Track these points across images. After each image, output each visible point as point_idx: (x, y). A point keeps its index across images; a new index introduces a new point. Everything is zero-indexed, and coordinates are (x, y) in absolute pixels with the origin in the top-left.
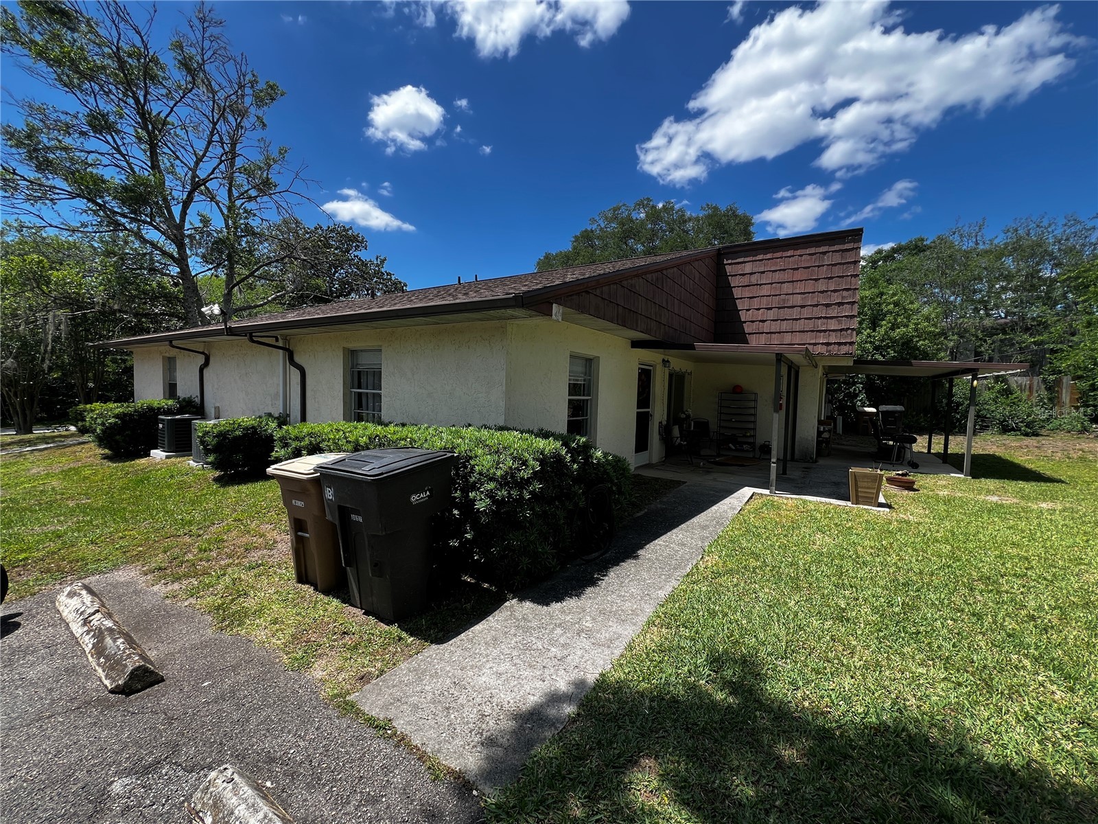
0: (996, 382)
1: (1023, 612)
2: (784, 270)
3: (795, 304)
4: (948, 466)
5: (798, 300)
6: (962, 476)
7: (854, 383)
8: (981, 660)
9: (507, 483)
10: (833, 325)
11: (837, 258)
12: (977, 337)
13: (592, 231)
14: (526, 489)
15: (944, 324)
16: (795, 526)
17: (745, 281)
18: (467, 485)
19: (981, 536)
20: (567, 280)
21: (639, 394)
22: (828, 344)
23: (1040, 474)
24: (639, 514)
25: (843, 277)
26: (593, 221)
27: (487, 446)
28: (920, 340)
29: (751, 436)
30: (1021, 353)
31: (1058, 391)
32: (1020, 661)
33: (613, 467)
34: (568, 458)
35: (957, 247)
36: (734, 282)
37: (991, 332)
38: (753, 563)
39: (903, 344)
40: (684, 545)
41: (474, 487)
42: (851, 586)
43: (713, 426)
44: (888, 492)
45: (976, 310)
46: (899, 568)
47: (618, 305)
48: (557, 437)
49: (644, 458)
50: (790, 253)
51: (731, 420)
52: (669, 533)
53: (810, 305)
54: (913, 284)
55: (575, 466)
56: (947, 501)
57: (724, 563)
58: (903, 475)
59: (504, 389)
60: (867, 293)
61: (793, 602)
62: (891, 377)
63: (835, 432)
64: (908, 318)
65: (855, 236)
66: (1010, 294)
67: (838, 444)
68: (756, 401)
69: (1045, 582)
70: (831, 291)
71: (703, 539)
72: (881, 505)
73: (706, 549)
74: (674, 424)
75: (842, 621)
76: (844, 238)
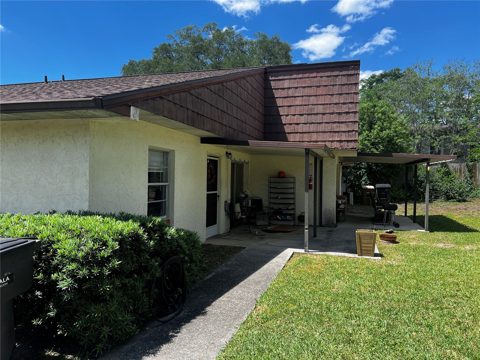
0: (442, 167)
1: (454, 321)
2: (311, 87)
3: (318, 112)
4: (416, 225)
5: (320, 109)
6: (424, 231)
7: (360, 169)
8: (431, 356)
9: (88, 263)
10: (343, 128)
11: (344, 80)
12: (431, 137)
13: (169, 45)
14: (106, 266)
15: (412, 128)
16: (321, 275)
17: (284, 93)
18: (50, 267)
19: (433, 271)
20: (144, 87)
21: (208, 179)
22: (341, 141)
23: (466, 227)
24: (208, 277)
25: (348, 94)
26: (171, 37)
27: (70, 230)
28: (398, 139)
29: (292, 209)
30: (455, 148)
31: (474, 172)
32: (451, 353)
33: (186, 241)
34: (145, 236)
35: (418, 76)
36: (277, 94)
37: (439, 134)
38: (292, 307)
39: (388, 141)
40: (242, 299)
41: (56, 269)
42: (356, 317)
43: (265, 203)
44: (380, 245)
45: (431, 119)
46: (386, 299)
47: (188, 109)
48: (134, 218)
49: (213, 230)
50: (314, 75)
51: (277, 198)
52: (231, 291)
53: (329, 113)
54: (394, 100)
55: (152, 243)
56: (415, 249)
57: (271, 309)
58: (390, 232)
59: (88, 178)
60: (365, 105)
61: (318, 334)
62: (382, 164)
63: (349, 204)
64: (391, 123)
65: (355, 65)
66: (448, 109)
67: (351, 212)
68: (294, 183)
69: (466, 299)
70: (342, 103)
71: (256, 292)
72: (376, 255)
73: (259, 300)
74: (236, 203)
75: (349, 343)
76: (348, 66)
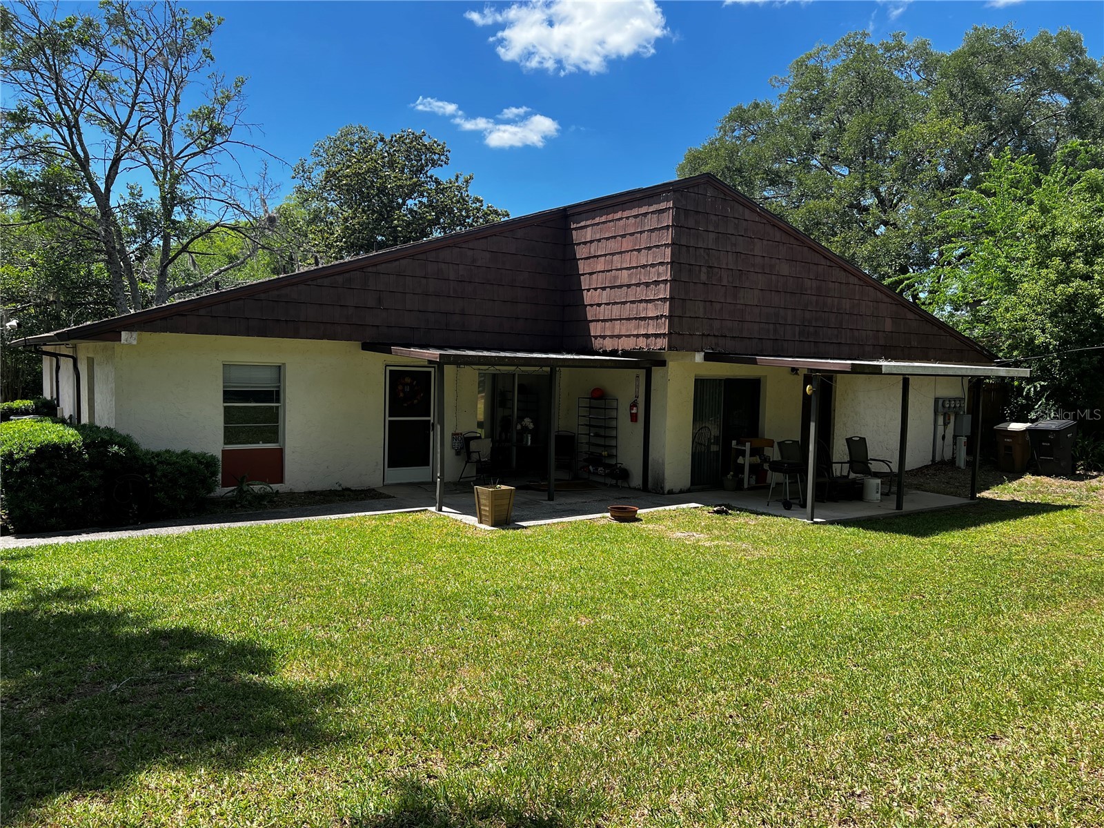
2: (615, 237)
3: (623, 282)
5: (625, 277)
10: (651, 311)
11: (654, 222)
17: (587, 251)
25: (659, 246)
36: (578, 253)
50: (619, 215)
51: (589, 434)
53: (634, 285)
68: (617, 409)
70: (650, 265)
76: (659, 194)
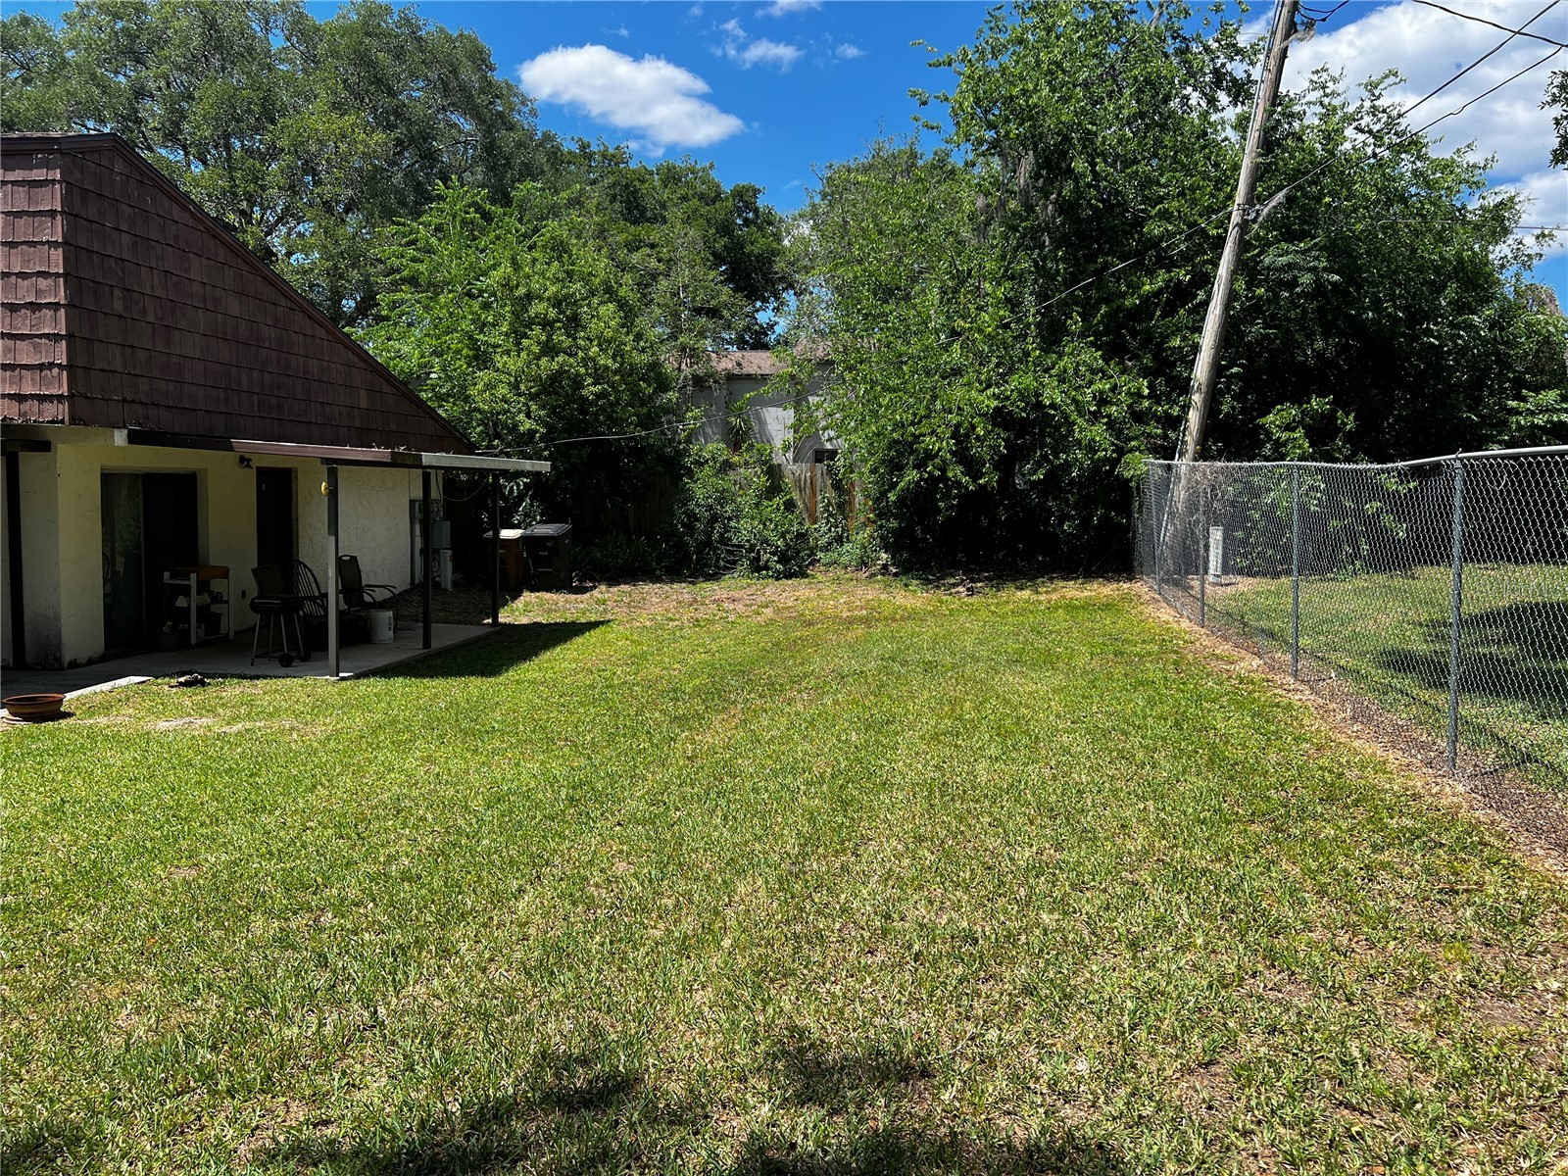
10: (26, 354)
11: (21, 200)
22: (20, 398)
25: (34, 244)
31: (848, 490)
65: (47, 151)
70: (17, 275)
76: (29, 154)
